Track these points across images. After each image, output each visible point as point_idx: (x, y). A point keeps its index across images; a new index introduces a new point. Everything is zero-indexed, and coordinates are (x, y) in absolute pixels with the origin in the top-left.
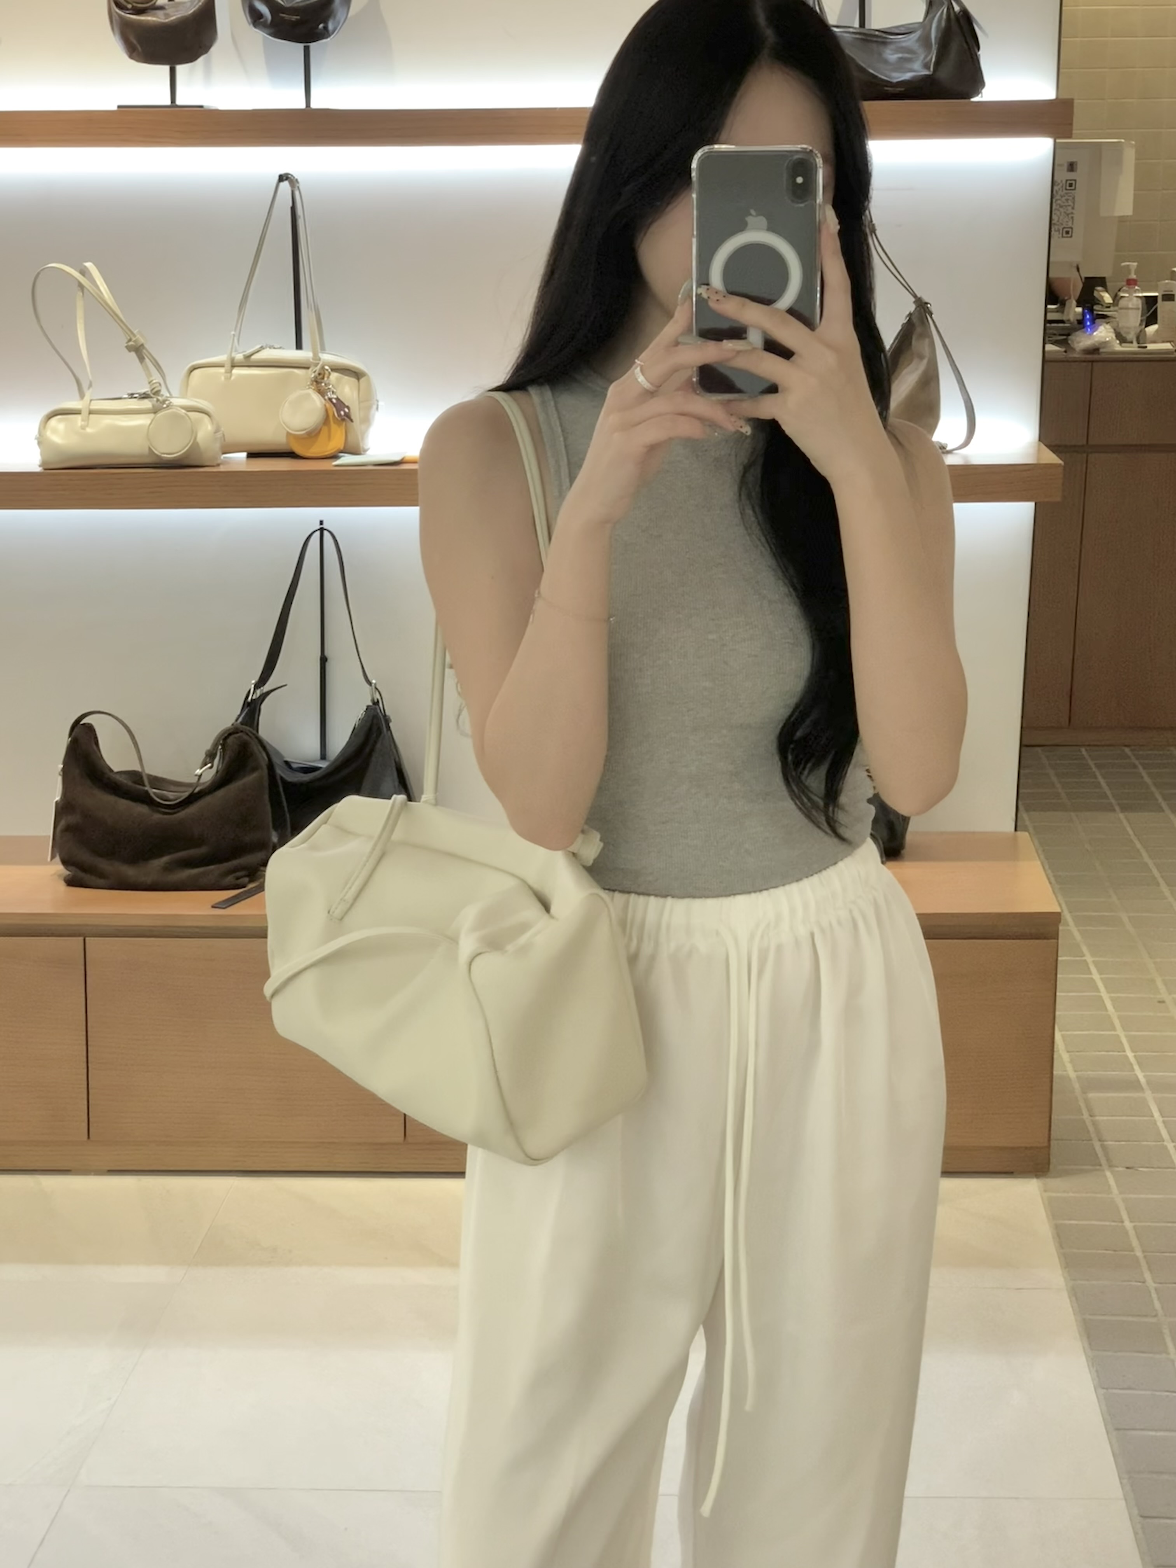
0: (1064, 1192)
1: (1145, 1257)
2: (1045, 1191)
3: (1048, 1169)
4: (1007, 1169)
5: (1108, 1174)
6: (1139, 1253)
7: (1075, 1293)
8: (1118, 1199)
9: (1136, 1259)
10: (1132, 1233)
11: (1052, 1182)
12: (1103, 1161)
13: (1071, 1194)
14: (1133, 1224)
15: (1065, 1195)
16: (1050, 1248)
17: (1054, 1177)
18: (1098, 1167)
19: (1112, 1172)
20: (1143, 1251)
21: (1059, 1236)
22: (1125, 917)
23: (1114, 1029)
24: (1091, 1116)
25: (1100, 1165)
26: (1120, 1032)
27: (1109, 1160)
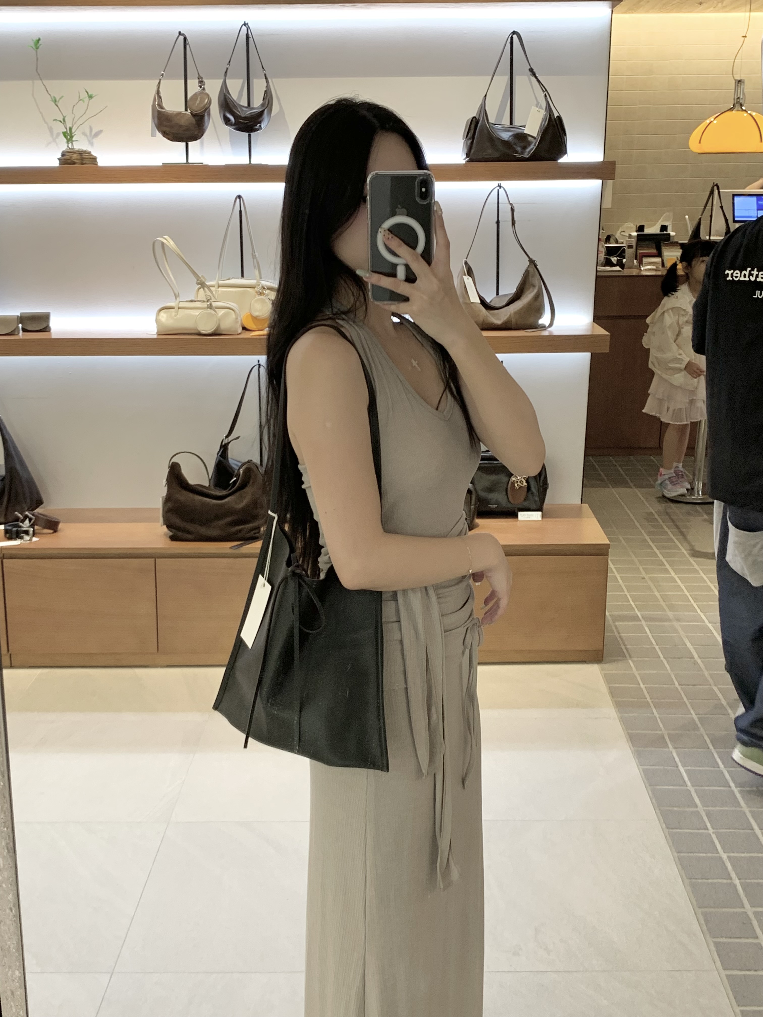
0: (611, 670)
1: (652, 701)
2: (602, 670)
3: (603, 660)
4: (583, 660)
5: (630, 661)
6: (649, 699)
7: (622, 720)
8: (636, 673)
9: (648, 702)
10: (644, 690)
11: (606, 666)
12: (627, 655)
13: (614, 672)
14: (644, 686)
15: (611, 672)
16: (608, 698)
17: (606, 663)
18: (625, 658)
19: (632, 661)
20: (651, 699)
21: (611, 693)
22: (621, 538)
23: (624, 592)
24: (619, 633)
25: (626, 657)
26: (626, 593)
27: (629, 655)
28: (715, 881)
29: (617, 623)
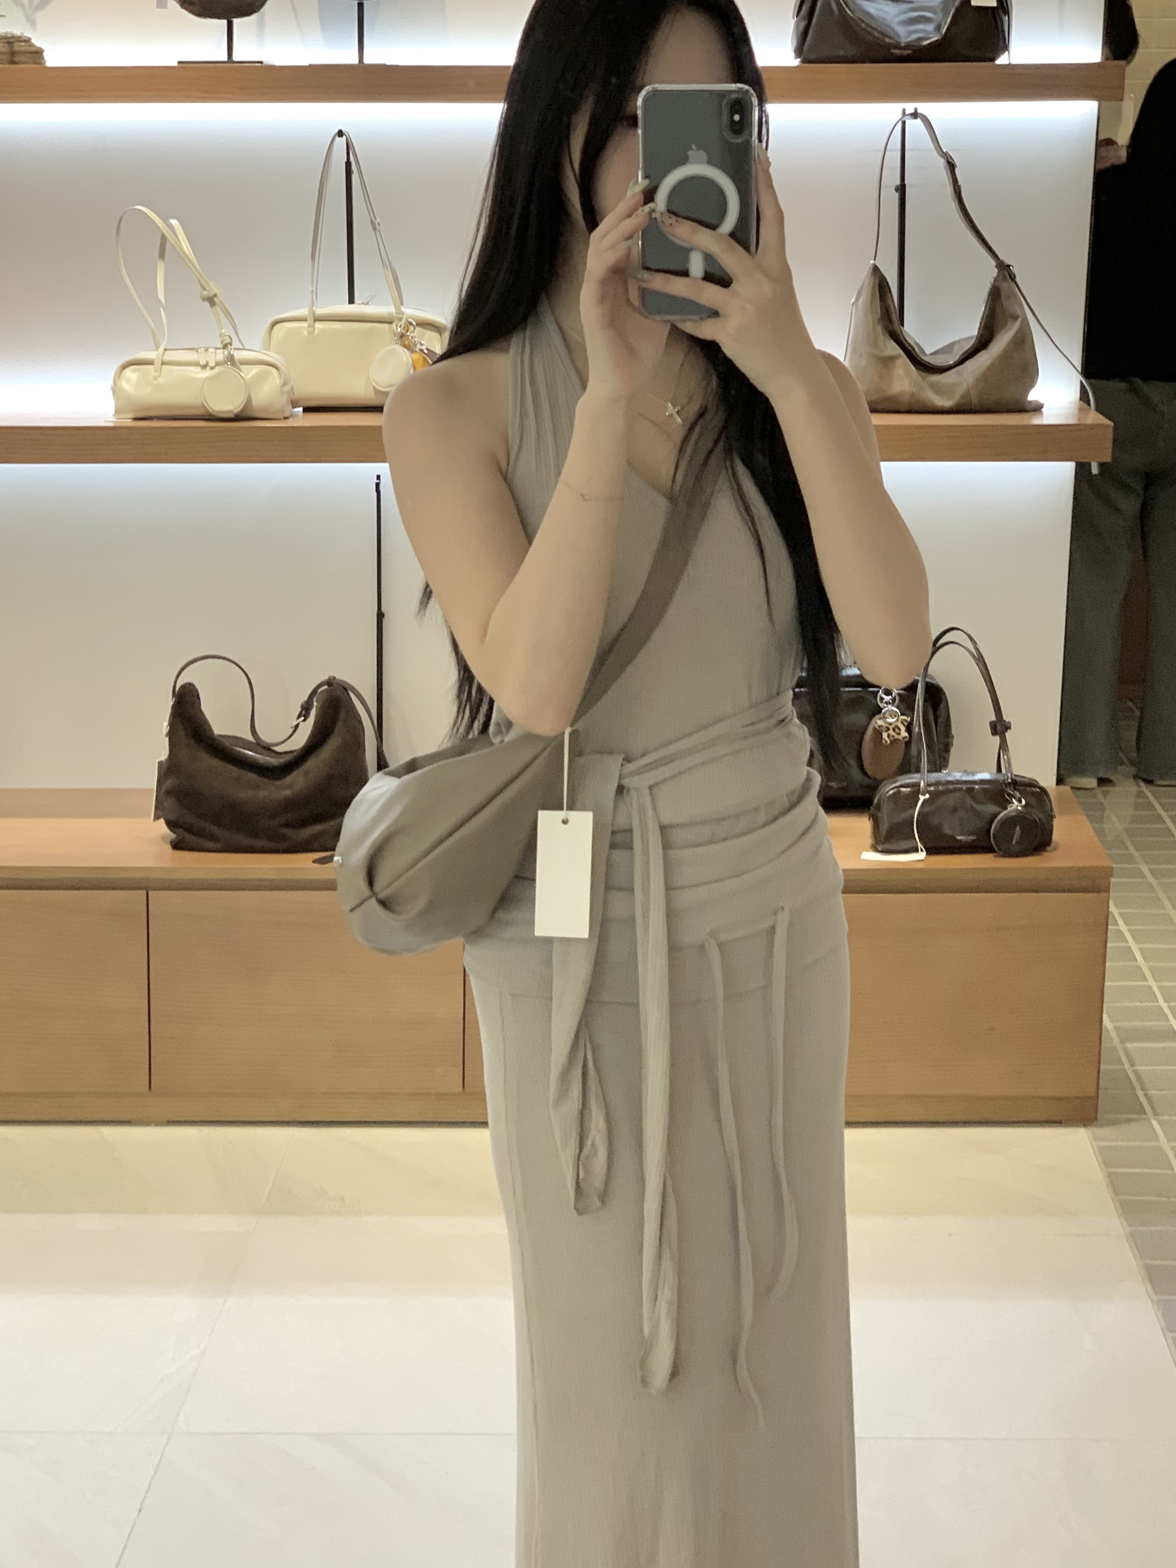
0: (1112, 1140)
2: (1095, 1140)
3: (1096, 1119)
4: (1056, 1119)
5: (1154, 1123)
7: (1133, 1237)
8: (1166, 1147)
11: (1102, 1131)
12: (1148, 1110)
13: (1120, 1143)
15: (1114, 1144)
16: (1106, 1195)
17: (1102, 1126)
18: (1144, 1116)
19: (1159, 1122)
21: (1112, 1183)
22: (1145, 870)
23: (1145, 980)
24: (1132, 1066)
25: (1145, 1113)
26: (1152, 982)
27: (1152, 1108)
29: (1129, 1045)
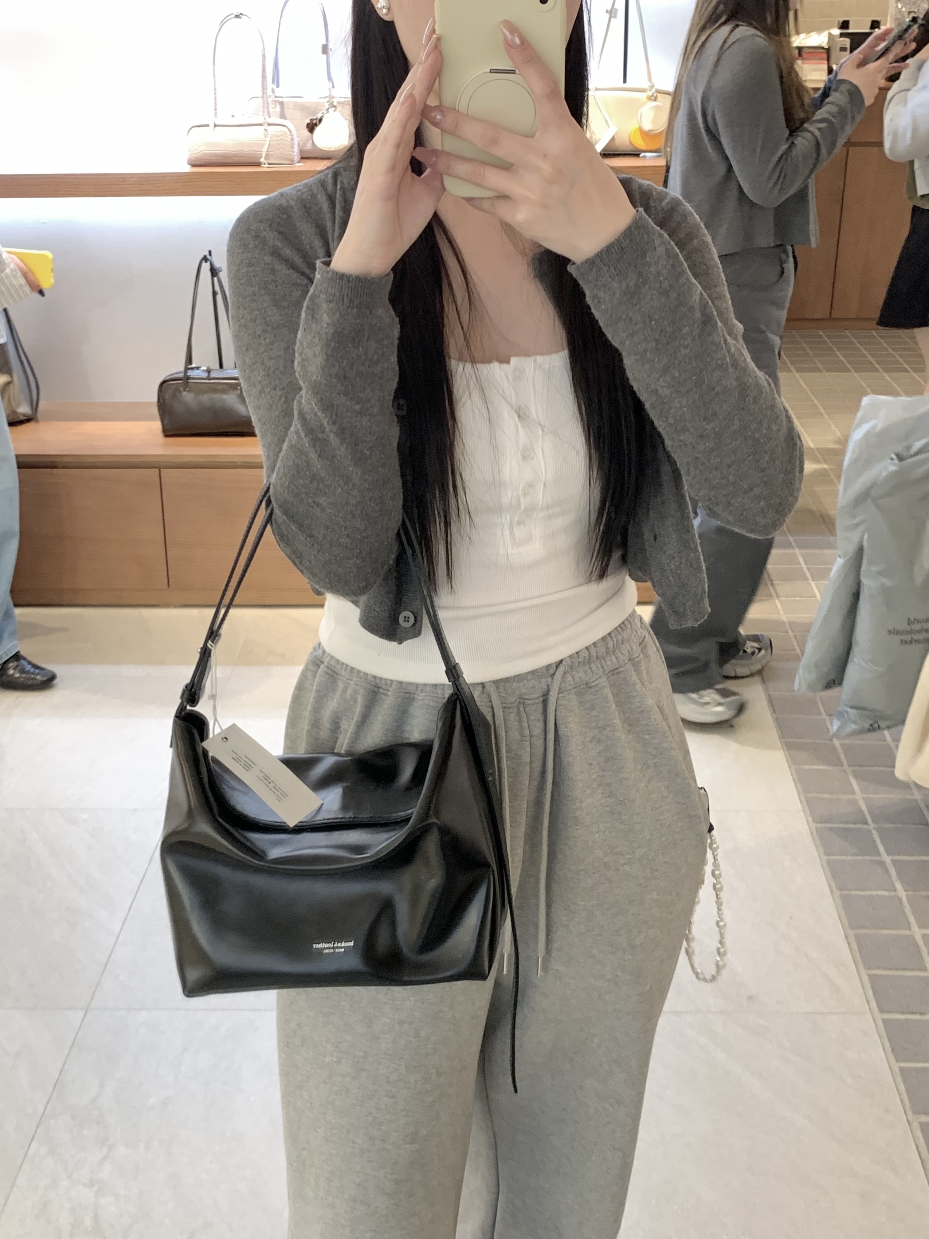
5: (777, 602)
8: (785, 619)
10: (794, 641)
12: (774, 595)
14: (795, 635)
18: (771, 600)
19: (780, 603)
27: (777, 593)
28: (874, 893)
